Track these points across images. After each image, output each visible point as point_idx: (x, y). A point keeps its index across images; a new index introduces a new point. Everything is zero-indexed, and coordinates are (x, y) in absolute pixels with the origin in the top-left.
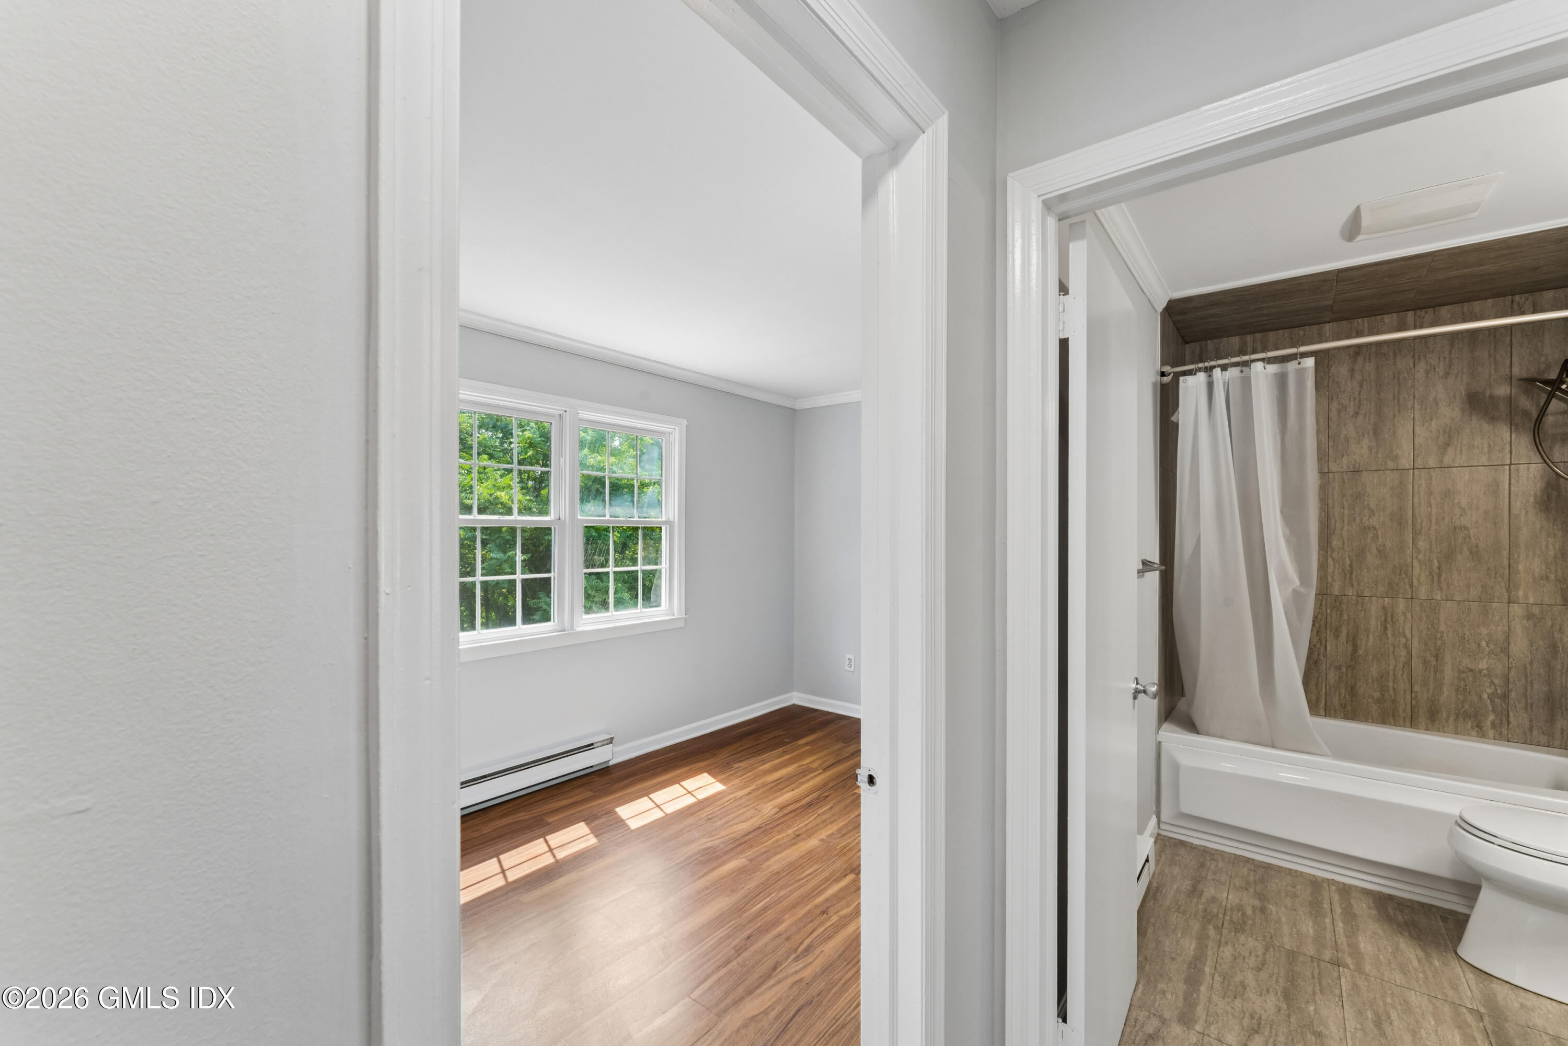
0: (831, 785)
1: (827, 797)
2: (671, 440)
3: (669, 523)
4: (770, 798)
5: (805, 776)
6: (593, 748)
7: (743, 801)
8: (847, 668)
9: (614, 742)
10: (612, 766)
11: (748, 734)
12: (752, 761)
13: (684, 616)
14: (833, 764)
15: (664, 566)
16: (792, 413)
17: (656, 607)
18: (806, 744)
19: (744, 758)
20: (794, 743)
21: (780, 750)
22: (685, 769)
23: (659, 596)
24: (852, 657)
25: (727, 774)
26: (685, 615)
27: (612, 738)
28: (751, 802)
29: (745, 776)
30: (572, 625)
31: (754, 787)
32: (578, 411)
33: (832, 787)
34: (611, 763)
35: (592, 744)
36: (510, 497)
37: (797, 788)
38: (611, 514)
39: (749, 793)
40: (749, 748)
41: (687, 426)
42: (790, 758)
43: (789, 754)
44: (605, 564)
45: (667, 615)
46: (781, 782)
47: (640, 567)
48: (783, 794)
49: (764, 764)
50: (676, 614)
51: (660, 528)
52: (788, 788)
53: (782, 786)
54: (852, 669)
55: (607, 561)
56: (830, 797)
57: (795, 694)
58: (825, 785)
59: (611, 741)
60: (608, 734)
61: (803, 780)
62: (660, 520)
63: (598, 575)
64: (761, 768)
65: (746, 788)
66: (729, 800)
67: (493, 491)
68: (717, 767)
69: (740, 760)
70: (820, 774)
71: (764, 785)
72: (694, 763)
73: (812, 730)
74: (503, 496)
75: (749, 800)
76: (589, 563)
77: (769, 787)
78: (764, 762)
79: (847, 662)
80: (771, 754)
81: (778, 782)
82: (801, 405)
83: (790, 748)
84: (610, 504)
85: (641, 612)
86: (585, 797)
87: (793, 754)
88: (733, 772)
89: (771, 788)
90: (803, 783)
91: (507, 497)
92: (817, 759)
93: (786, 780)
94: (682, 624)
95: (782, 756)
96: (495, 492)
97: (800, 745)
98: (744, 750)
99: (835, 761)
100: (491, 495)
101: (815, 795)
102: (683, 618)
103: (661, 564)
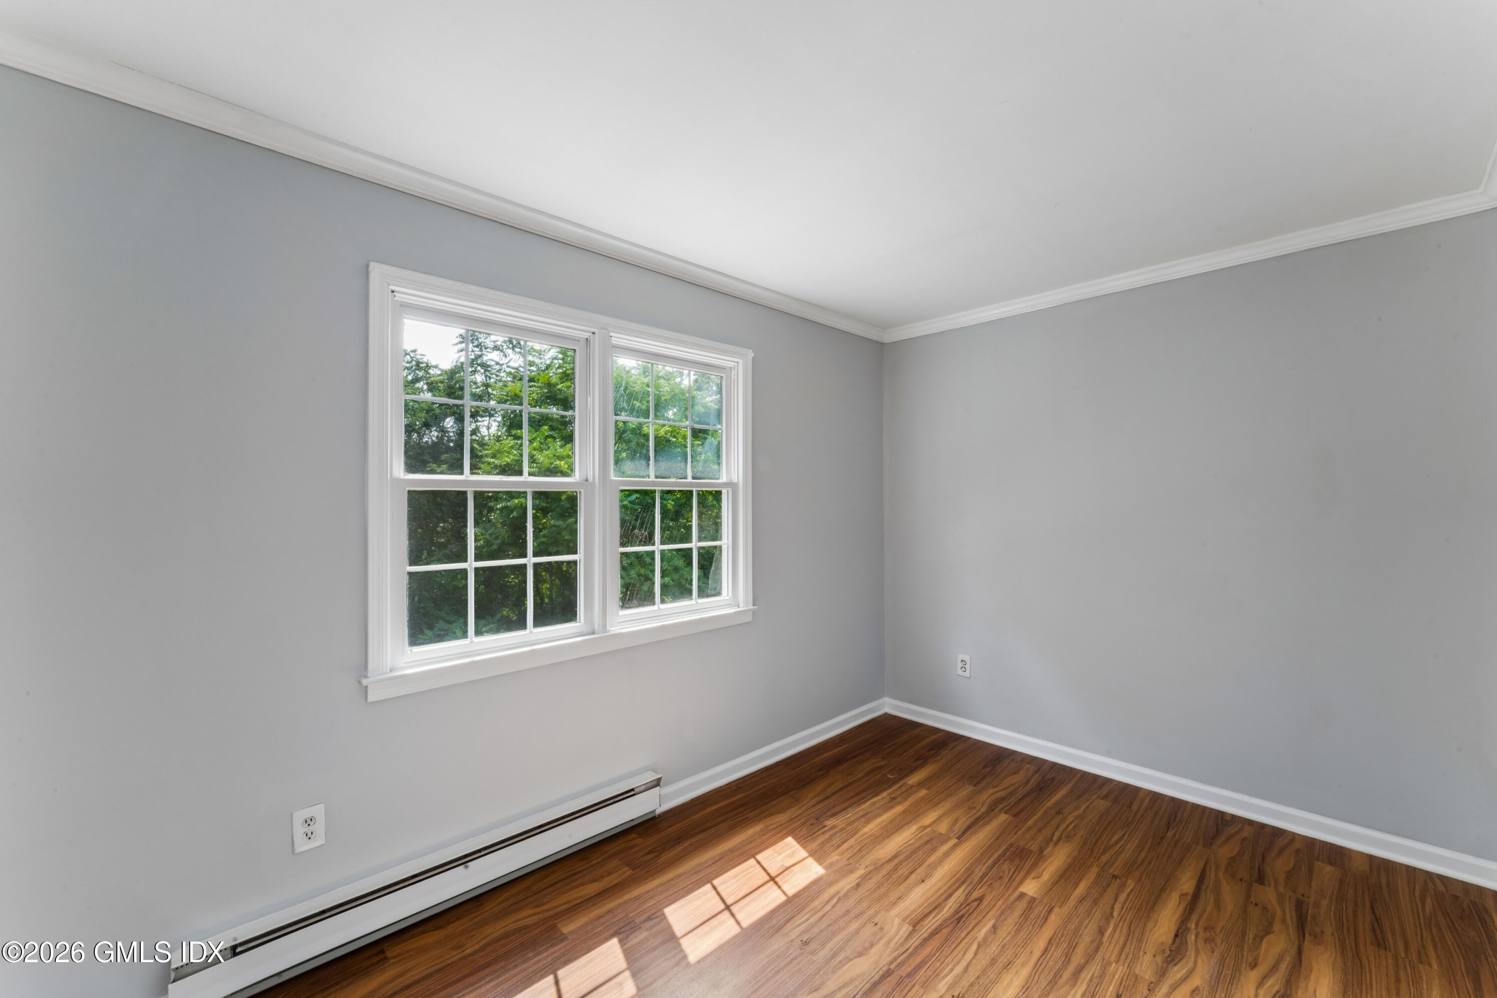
0: (978, 872)
1: (980, 899)
2: (733, 377)
3: (731, 485)
4: (893, 897)
5: (934, 850)
6: (634, 795)
7: (852, 901)
8: (960, 672)
9: (661, 784)
10: (660, 815)
11: (838, 761)
12: (851, 814)
13: (752, 607)
14: (969, 827)
15: (725, 542)
16: (881, 346)
17: (715, 595)
18: (921, 784)
19: (837, 809)
20: (902, 782)
21: (885, 794)
22: (758, 828)
23: (719, 581)
24: (967, 658)
25: (819, 841)
26: (754, 605)
27: (659, 780)
28: (864, 904)
29: (845, 846)
30: (604, 626)
31: (861, 872)
32: (611, 334)
33: (982, 878)
34: (658, 812)
35: (633, 790)
36: (569, 466)
37: (928, 876)
38: (658, 474)
39: (858, 885)
40: (841, 789)
41: (753, 358)
42: (904, 812)
43: (900, 803)
44: (649, 540)
45: (729, 606)
46: (901, 863)
47: (695, 544)
48: (911, 889)
49: (868, 822)
50: (741, 605)
51: (719, 493)
52: (913, 876)
53: (903, 870)
54: (967, 674)
55: (651, 535)
56: (985, 902)
57: (887, 700)
58: (969, 872)
59: (657, 783)
60: (655, 771)
61: (933, 858)
62: (720, 481)
63: (637, 555)
64: (866, 830)
65: (851, 872)
66: (828, 901)
67: (553, 461)
68: (802, 825)
69: (833, 811)
70: (955, 847)
71: (877, 867)
72: (771, 815)
73: (922, 760)
74: (562, 465)
75: (860, 901)
76: (626, 539)
77: (884, 872)
78: (867, 818)
79: (960, 665)
80: (874, 803)
81: (896, 861)
82: (889, 337)
83: (899, 792)
84: (656, 460)
85: (697, 603)
86: (620, 879)
87: (907, 804)
88: (827, 835)
89: (889, 875)
90: (934, 867)
91: (566, 466)
92: (943, 815)
93: (907, 858)
94: (749, 618)
95: (892, 808)
96: (555, 461)
97: (912, 787)
98: (834, 794)
99: (970, 821)
100: (551, 464)
101: (959, 896)
102: (750, 610)
103: (721, 540)
